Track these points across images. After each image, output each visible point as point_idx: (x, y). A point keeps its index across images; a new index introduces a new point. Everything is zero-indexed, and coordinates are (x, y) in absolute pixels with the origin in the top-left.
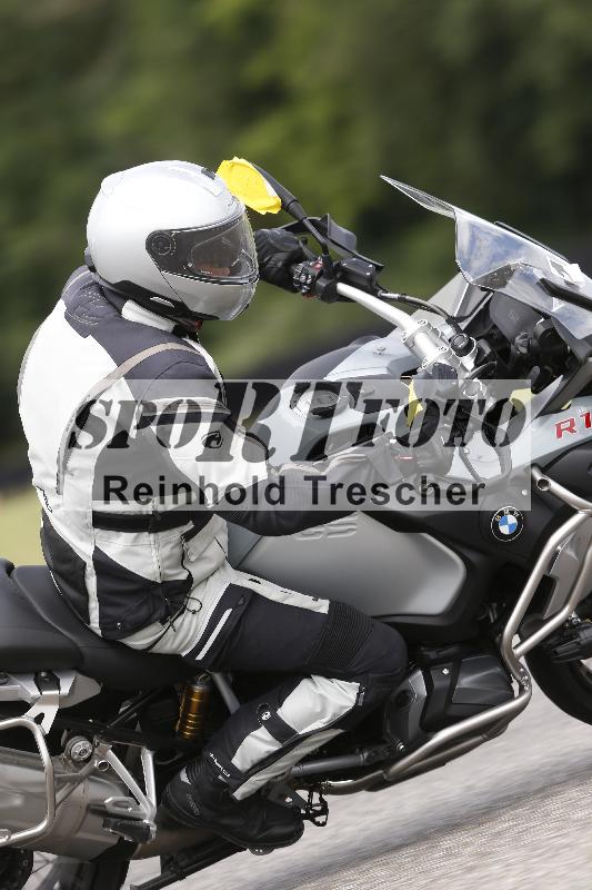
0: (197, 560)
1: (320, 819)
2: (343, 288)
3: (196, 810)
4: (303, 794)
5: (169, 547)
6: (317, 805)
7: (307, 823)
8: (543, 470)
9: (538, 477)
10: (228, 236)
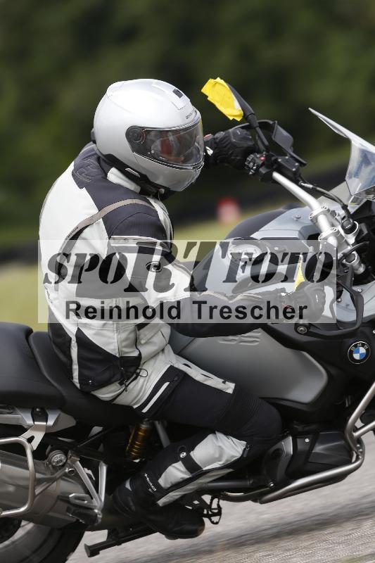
0: (146, 343)
1: (215, 519)
2: (277, 176)
3: (133, 508)
4: (207, 498)
5: (127, 333)
6: (215, 509)
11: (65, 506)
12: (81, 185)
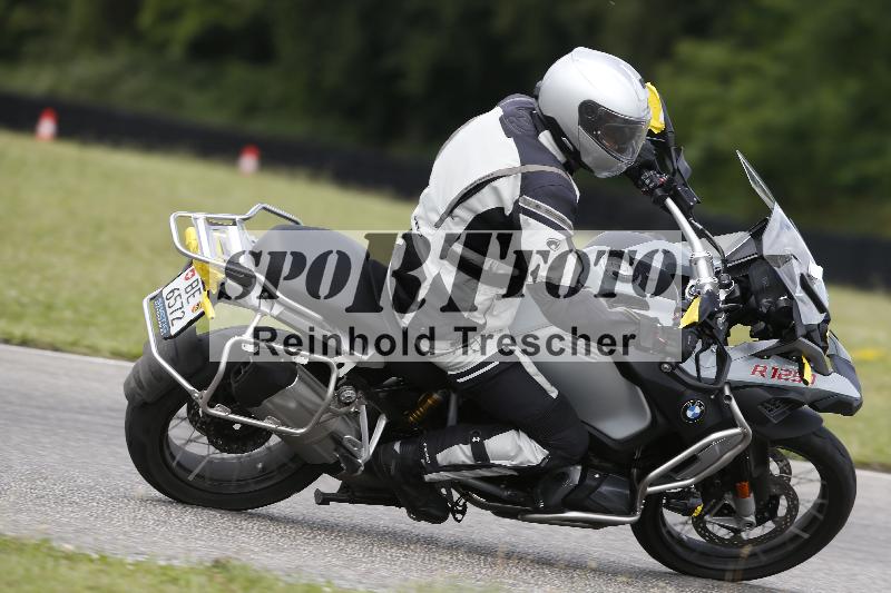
1: (459, 516)
2: (670, 203)
3: (393, 473)
4: (456, 495)
6: (461, 506)
7: (451, 515)
8: (731, 389)
9: (727, 392)
10: (631, 129)
11: (333, 446)
12: (509, 134)
